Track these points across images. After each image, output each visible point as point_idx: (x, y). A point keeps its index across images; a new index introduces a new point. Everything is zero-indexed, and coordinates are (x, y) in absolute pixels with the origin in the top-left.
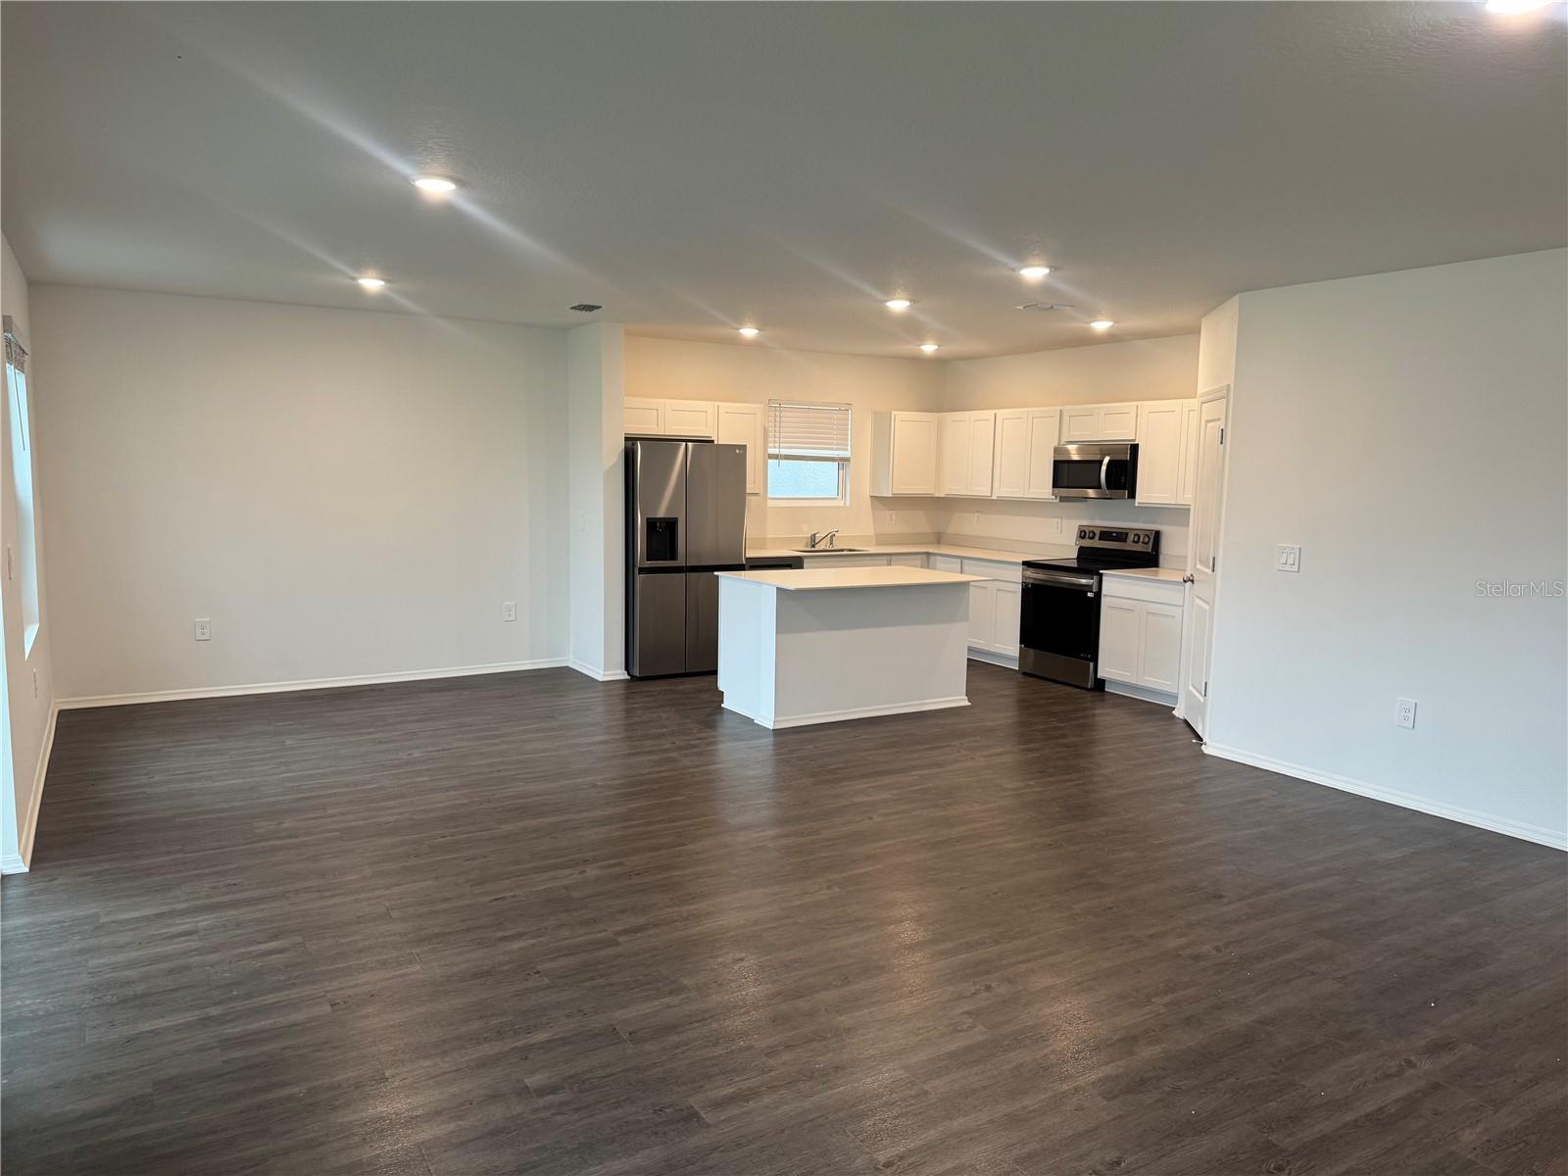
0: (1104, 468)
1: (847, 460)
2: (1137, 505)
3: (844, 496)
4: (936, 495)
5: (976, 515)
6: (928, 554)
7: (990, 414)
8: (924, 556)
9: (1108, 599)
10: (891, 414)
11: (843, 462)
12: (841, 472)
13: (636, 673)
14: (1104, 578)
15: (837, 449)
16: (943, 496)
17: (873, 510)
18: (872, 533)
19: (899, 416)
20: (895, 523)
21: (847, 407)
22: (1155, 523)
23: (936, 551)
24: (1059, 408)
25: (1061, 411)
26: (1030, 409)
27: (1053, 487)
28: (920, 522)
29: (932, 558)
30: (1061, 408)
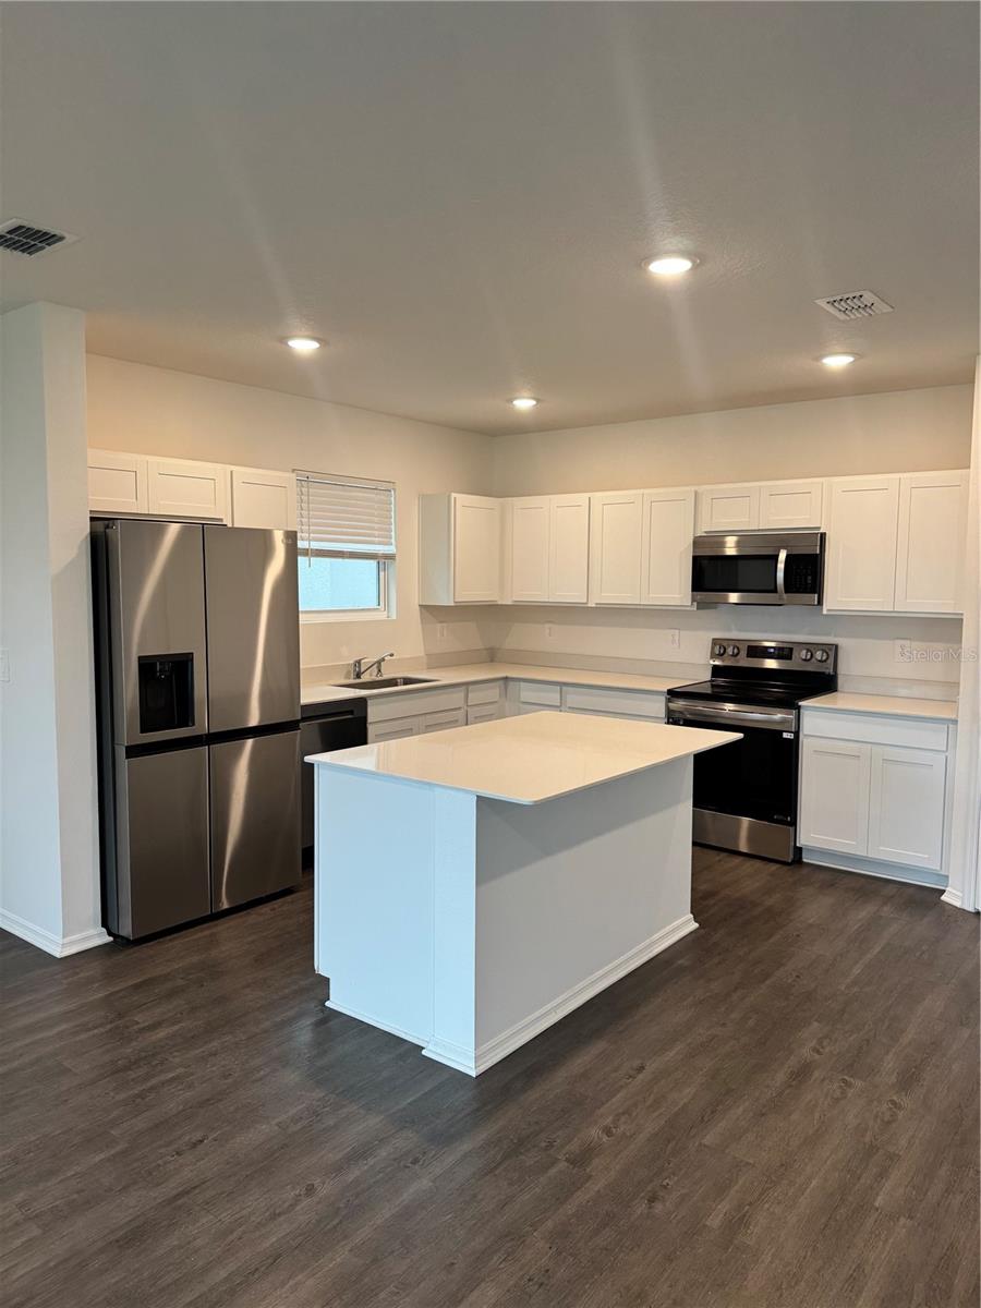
0: (781, 566)
1: (391, 557)
2: (825, 612)
3: (387, 606)
4: (499, 603)
5: (547, 626)
6: (506, 678)
7: (582, 498)
8: (501, 682)
9: (810, 739)
10: (449, 496)
11: (384, 560)
12: (382, 574)
13: (126, 929)
14: (802, 711)
15: (379, 543)
16: (509, 603)
17: (422, 623)
18: (422, 654)
19: (461, 500)
20: (447, 638)
21: (389, 486)
22: (828, 634)
23: (514, 676)
24: (693, 488)
25: (696, 493)
26: (646, 491)
27: (693, 590)
28: (470, 636)
29: (511, 684)
30: (696, 488)
